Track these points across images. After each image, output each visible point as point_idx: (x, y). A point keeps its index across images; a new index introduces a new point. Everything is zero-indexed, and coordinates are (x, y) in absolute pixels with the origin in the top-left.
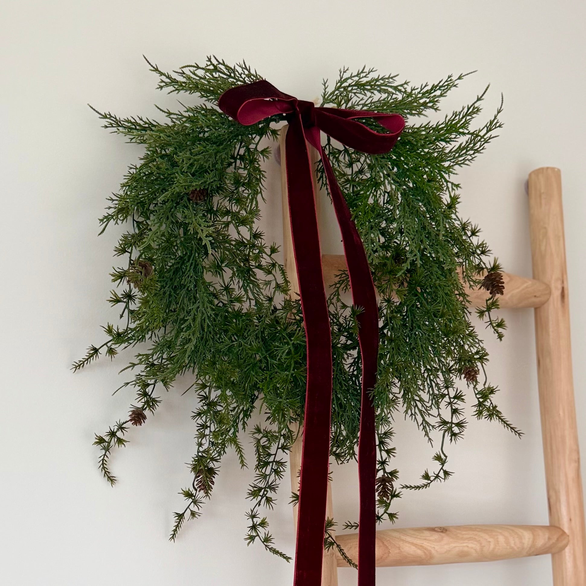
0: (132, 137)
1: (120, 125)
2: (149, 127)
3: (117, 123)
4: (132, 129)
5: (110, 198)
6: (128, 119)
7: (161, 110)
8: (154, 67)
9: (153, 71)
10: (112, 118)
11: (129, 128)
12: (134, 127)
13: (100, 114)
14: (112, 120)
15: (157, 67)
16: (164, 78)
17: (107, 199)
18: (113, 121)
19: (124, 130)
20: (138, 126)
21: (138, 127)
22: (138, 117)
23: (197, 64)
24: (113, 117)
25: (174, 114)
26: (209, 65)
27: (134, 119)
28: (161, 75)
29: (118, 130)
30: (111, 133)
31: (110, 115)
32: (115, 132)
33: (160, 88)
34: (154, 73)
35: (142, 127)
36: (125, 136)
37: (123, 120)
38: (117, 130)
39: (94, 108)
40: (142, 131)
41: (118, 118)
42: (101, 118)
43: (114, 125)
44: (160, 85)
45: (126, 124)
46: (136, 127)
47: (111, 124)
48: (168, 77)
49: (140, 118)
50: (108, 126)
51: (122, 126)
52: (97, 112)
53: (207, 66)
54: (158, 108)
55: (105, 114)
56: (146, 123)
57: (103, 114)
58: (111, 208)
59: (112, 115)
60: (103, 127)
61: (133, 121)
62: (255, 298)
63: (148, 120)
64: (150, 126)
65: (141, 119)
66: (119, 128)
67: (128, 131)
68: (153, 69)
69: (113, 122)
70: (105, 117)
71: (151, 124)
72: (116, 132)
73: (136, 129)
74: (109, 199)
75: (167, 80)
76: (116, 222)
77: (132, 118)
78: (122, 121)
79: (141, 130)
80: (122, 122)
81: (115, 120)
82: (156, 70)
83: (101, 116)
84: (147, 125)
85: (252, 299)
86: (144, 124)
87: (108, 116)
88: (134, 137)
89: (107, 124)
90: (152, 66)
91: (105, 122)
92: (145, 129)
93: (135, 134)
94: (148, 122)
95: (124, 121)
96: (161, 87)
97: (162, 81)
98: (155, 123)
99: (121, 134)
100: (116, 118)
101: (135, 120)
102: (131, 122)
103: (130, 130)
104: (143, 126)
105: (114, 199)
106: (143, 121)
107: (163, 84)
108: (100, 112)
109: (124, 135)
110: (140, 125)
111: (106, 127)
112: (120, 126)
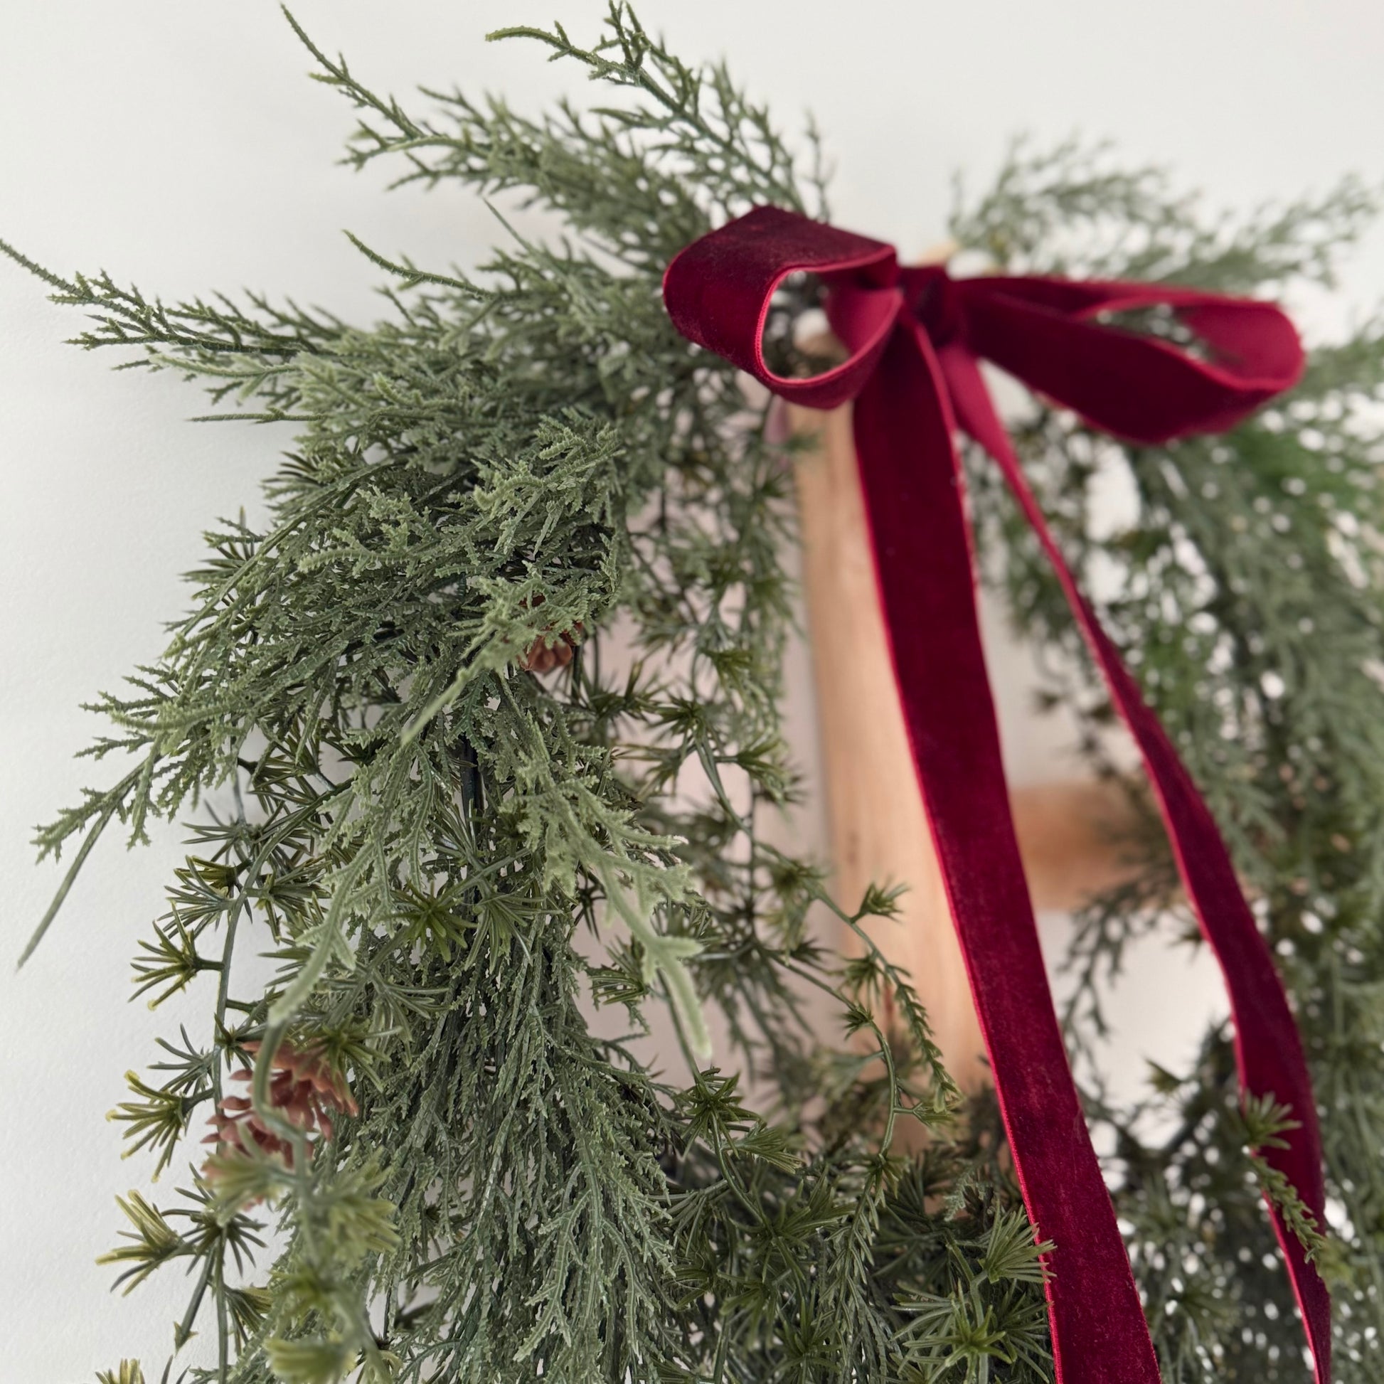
0: (220, 383)
1: (163, 330)
2: (300, 338)
3: (146, 324)
4: (217, 347)
5: (103, 702)
6: (199, 303)
7: (374, 258)
8: (329, 66)
9: (327, 80)
10: (118, 301)
11: (205, 345)
12: (227, 338)
13: (54, 280)
14: (117, 308)
15: (343, 63)
16: (373, 118)
17: (86, 707)
18: (125, 312)
19: (181, 356)
20: (249, 332)
21: (247, 340)
22: (249, 293)
23: (561, 31)
24: (126, 297)
25: (435, 279)
26: (612, 44)
27: (228, 303)
28: (362, 103)
29: (153, 351)
30: (121, 367)
31: (107, 284)
32: (137, 364)
33: (353, 160)
34: (332, 89)
35: (268, 336)
36: (189, 378)
37: (177, 308)
38: (146, 355)
39: (20, 252)
40: (267, 357)
41: (149, 301)
42: (63, 300)
43: (130, 333)
44: (354, 151)
45: (191, 324)
46: (237, 337)
47: (115, 327)
48: (394, 115)
49: (255, 300)
50: (100, 335)
51: (172, 338)
52: (36, 269)
53: (605, 44)
54: (364, 249)
55: (80, 278)
56: (284, 320)
57: (71, 280)
58: (113, 744)
59: (116, 284)
60: (76, 342)
61: (223, 310)
62: (771, 1036)
63: (295, 308)
64: (305, 332)
65: (262, 305)
66: (157, 345)
67: (203, 356)
68: (325, 72)
69: (127, 320)
70: (84, 295)
71: (306, 322)
72: (147, 362)
73: (238, 347)
74: (97, 709)
75: (390, 130)
76: (139, 833)
77: (221, 297)
78: (170, 312)
79: (264, 351)
80: (170, 320)
81: (133, 308)
82: (341, 77)
83: (58, 292)
84: (289, 331)
85: (757, 1044)
86: (274, 326)
87: (97, 291)
88: (230, 381)
89: (93, 328)
90: (321, 58)
91: (84, 318)
92: (281, 347)
93: (234, 368)
94: (292, 314)
95: (178, 314)
96: (360, 159)
97: (368, 133)
98: (324, 322)
99: (169, 369)
100: (138, 301)
101: (235, 310)
102: (214, 318)
103: (209, 353)
104: (274, 332)
105: (124, 699)
106: (272, 313)
107: (369, 145)
108: (51, 272)
109: (185, 372)
110: (256, 331)
111: (93, 342)
112: (161, 337)
